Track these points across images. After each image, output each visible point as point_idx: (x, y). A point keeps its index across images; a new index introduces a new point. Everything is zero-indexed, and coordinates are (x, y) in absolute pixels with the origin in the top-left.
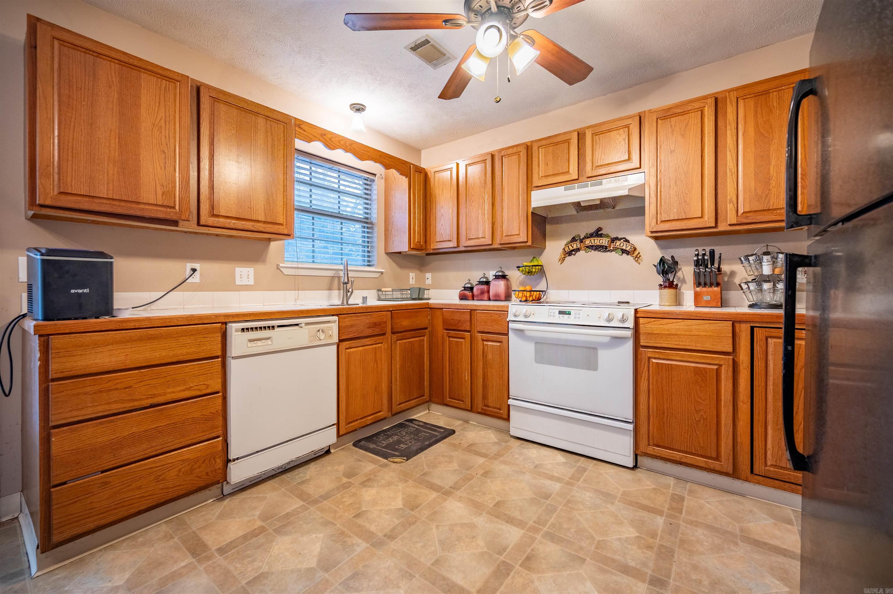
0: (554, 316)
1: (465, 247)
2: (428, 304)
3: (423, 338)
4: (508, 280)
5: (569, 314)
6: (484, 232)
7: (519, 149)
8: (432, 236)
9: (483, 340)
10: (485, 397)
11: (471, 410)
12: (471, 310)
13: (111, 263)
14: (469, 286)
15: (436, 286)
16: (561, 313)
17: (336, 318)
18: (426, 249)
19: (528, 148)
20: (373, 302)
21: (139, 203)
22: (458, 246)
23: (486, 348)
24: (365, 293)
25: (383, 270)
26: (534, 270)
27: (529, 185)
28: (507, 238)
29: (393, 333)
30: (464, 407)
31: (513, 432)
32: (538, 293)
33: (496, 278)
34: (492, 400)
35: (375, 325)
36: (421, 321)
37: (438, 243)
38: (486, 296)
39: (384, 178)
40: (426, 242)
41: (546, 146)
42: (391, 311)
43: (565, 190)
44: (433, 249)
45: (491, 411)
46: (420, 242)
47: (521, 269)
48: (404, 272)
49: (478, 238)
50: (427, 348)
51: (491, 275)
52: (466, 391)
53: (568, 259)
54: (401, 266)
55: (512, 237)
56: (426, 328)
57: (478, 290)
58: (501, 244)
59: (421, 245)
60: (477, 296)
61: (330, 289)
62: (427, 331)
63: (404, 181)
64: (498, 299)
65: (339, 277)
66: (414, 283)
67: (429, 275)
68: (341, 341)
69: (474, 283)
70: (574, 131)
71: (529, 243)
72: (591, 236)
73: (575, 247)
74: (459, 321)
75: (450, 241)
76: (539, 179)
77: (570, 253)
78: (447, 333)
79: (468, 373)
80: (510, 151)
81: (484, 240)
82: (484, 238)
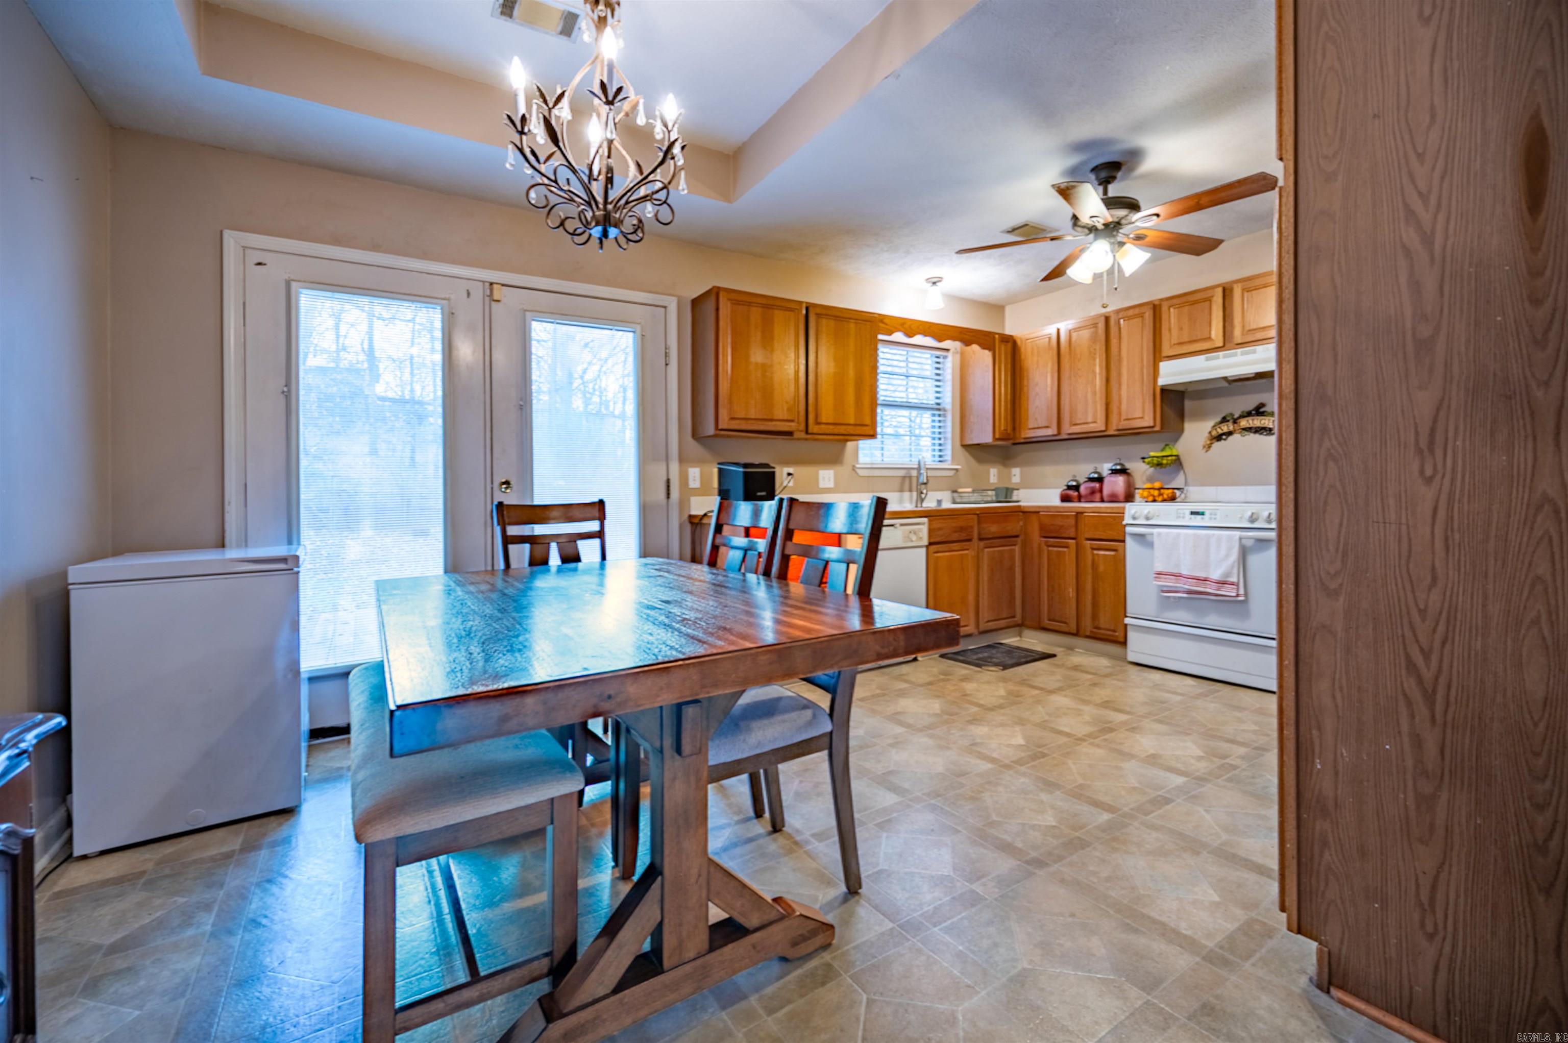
0: (1184, 517)
1: (1070, 434)
2: (1019, 507)
3: (1013, 547)
4: (1129, 475)
5: (1203, 514)
6: (1095, 415)
7: (1143, 309)
8: (1023, 421)
9: (1093, 549)
10: (1095, 617)
11: (1076, 634)
12: (1077, 513)
13: (773, 473)
14: (1074, 483)
15: (1026, 484)
16: (1191, 513)
17: (925, 520)
18: (1014, 438)
19: (1156, 308)
20: (947, 505)
21: (772, 420)
22: (1059, 433)
23: (1096, 558)
24: (939, 495)
25: (959, 467)
27: (1157, 355)
28: (1126, 422)
29: (981, 539)
30: (1066, 630)
31: (1131, 657)
32: (1170, 491)
33: (1112, 473)
34: (1104, 621)
35: (961, 529)
36: (1013, 527)
37: (1032, 431)
38: (1098, 496)
39: (959, 352)
40: (1014, 429)
41: (1180, 306)
42: (978, 514)
43: (1207, 359)
44: (1025, 438)
45: (1103, 634)
46: (1007, 430)
47: (1146, 460)
48: (982, 467)
49: (1087, 423)
50: (1018, 560)
51: (1105, 468)
52: (1070, 611)
53: (1217, 445)
54: (980, 460)
55: (1134, 421)
56: (1017, 536)
57: (1086, 488)
58: (1117, 430)
59: (1009, 434)
60: (1086, 496)
61: (901, 490)
62: (1019, 540)
63: (986, 356)
64: (1114, 499)
65: (910, 477)
66: (996, 481)
67: (1016, 471)
68: (930, 544)
69: (1082, 479)
70: (1218, 286)
71: (1157, 428)
72: (1249, 414)
73: (1226, 430)
74: (1062, 526)
75: (1047, 427)
76: (1171, 347)
77: (1219, 438)
78: (1046, 542)
79: (1073, 589)
80: (1130, 313)
81: (1095, 425)
82: (1095, 422)
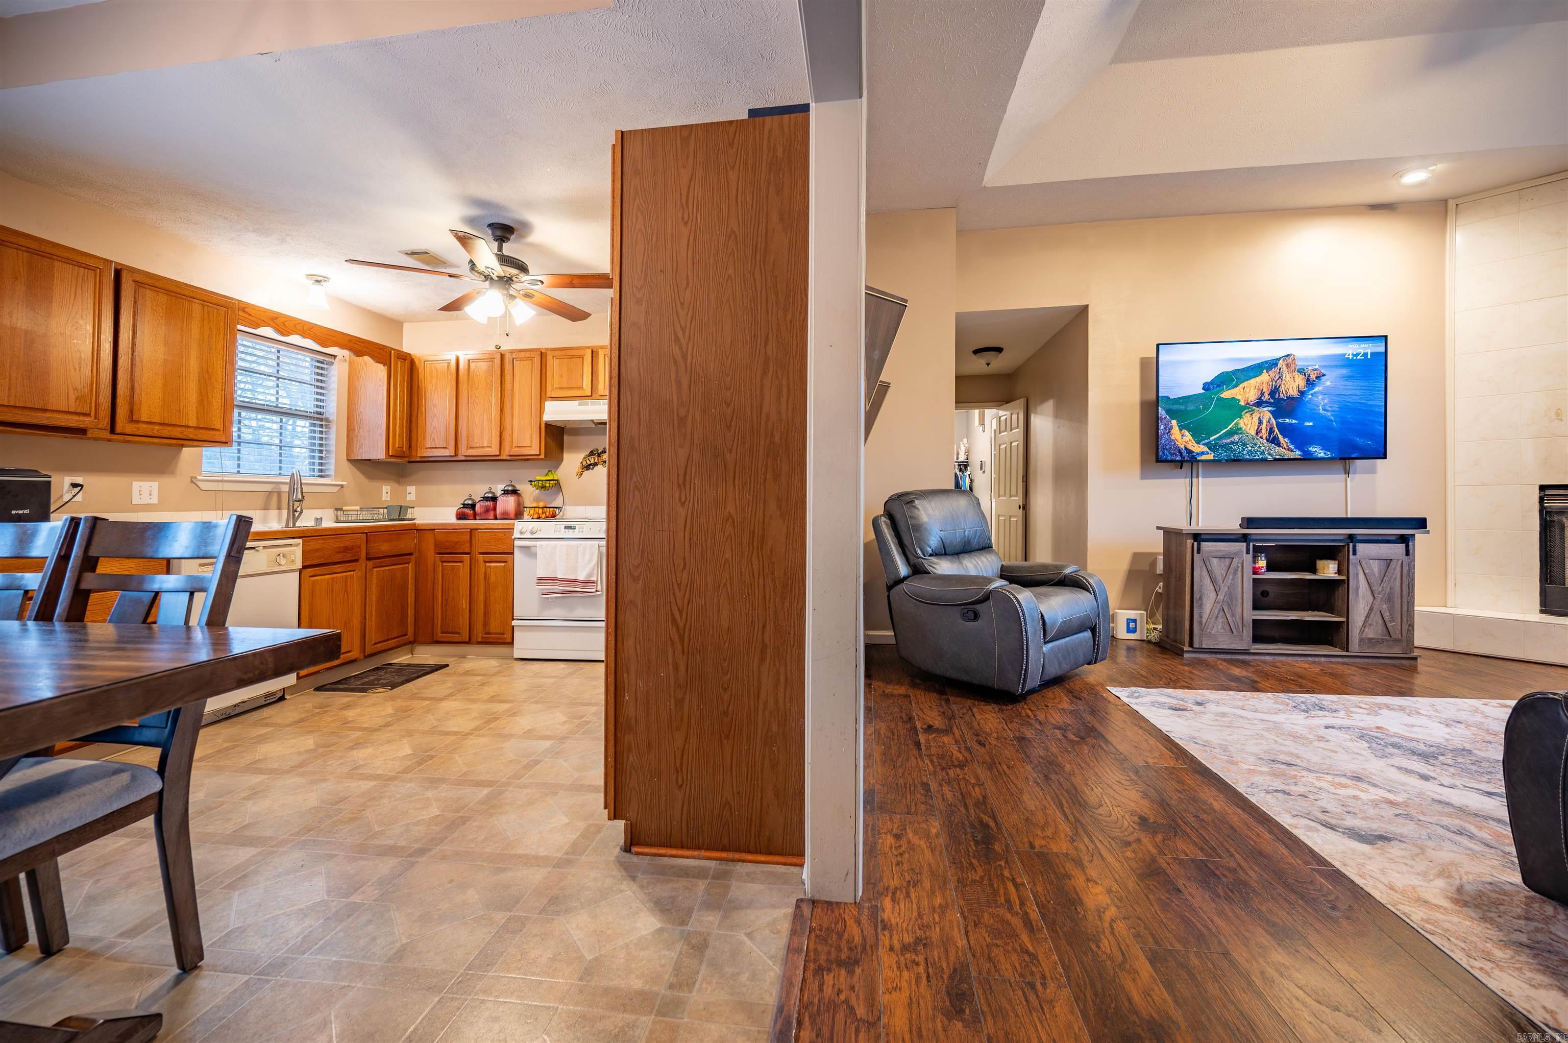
0: (559, 531)
1: (466, 456)
2: (415, 524)
3: (407, 565)
4: (519, 495)
5: (574, 527)
6: (490, 441)
8: (420, 440)
9: (485, 562)
10: (485, 624)
11: (469, 642)
12: (471, 529)
13: (48, 483)
14: (470, 502)
15: (423, 502)
16: (566, 527)
17: (300, 541)
18: (410, 456)
19: (542, 355)
20: (328, 523)
22: (456, 455)
23: (488, 570)
24: (318, 513)
25: (345, 483)
26: (548, 485)
27: (543, 395)
28: (517, 449)
29: (368, 559)
30: (460, 639)
31: (518, 654)
32: (552, 509)
33: (504, 493)
34: (494, 625)
35: (346, 549)
36: (406, 545)
37: (429, 450)
38: (492, 513)
39: (348, 360)
40: (410, 447)
41: (561, 358)
42: (366, 533)
43: (580, 406)
44: (421, 457)
45: (493, 638)
46: (402, 448)
47: (533, 483)
48: (376, 484)
49: (482, 448)
50: (412, 578)
51: (498, 489)
52: (463, 621)
53: (586, 473)
54: (370, 477)
55: (523, 449)
56: (411, 554)
57: (481, 507)
58: (510, 456)
59: (404, 452)
60: (481, 514)
61: (266, 508)
62: (413, 557)
63: (379, 370)
64: (506, 517)
65: (279, 493)
66: (388, 499)
67: (411, 489)
68: (305, 567)
69: (477, 498)
71: (542, 456)
73: (592, 461)
74: (456, 543)
75: (445, 448)
76: (554, 390)
77: (588, 467)
78: (440, 558)
79: (466, 601)
80: (522, 355)
81: (490, 449)
82: (490, 447)
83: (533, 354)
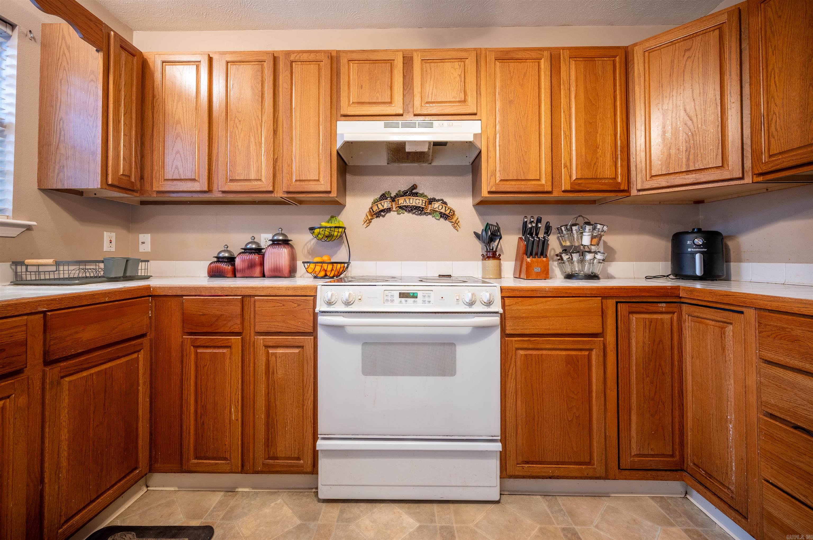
0: (392, 301)
1: (224, 192)
2: (148, 287)
4: (292, 247)
5: (414, 296)
6: (259, 170)
8: (156, 168)
9: (267, 347)
10: (270, 444)
11: (242, 470)
12: (243, 296)
14: (227, 255)
15: (161, 255)
16: (403, 295)
18: (142, 191)
19: (333, 59)
22: (209, 191)
23: (272, 359)
25: (34, 223)
26: (336, 234)
27: (335, 112)
28: (298, 183)
29: (51, 362)
30: (227, 469)
31: (325, 492)
32: (339, 265)
33: (273, 244)
34: (284, 447)
36: (129, 324)
37: (170, 183)
38: (258, 270)
39: (39, 38)
40: (142, 178)
41: (360, 63)
42: (44, 312)
43: (386, 126)
44: (159, 192)
45: (282, 464)
46: (129, 176)
47: (315, 231)
48: (88, 228)
49: (249, 180)
50: (144, 373)
51: (263, 239)
52: (232, 441)
53: (376, 221)
55: (306, 183)
56: (142, 337)
57: (243, 261)
58: (288, 192)
59: (132, 183)
60: (243, 270)
62: (146, 341)
66: (113, 250)
67: (146, 238)
69: (236, 251)
70: (398, 51)
71: (333, 195)
72: (405, 194)
73: (385, 207)
74: (219, 317)
75: (194, 180)
76: (349, 105)
77: (379, 214)
78: (194, 341)
79: (236, 408)
80: (305, 57)
81: (259, 183)
82: (260, 180)
83: (319, 57)
